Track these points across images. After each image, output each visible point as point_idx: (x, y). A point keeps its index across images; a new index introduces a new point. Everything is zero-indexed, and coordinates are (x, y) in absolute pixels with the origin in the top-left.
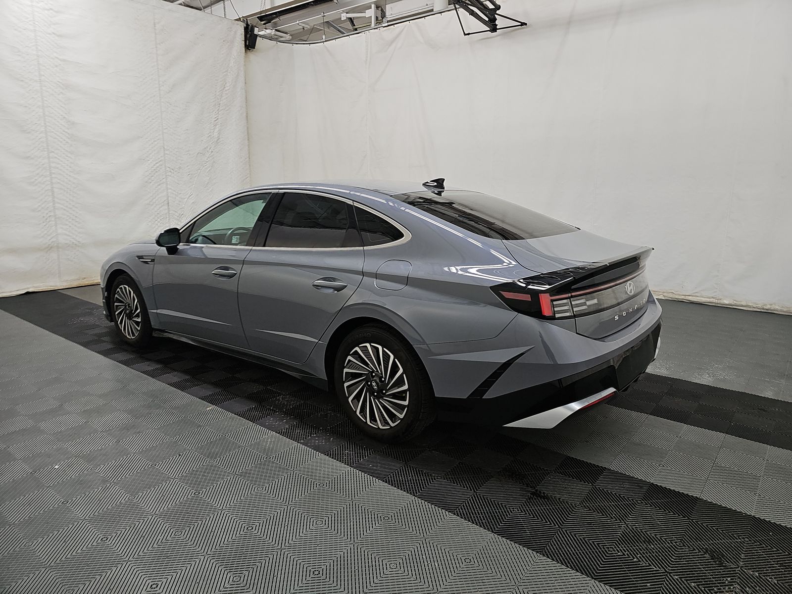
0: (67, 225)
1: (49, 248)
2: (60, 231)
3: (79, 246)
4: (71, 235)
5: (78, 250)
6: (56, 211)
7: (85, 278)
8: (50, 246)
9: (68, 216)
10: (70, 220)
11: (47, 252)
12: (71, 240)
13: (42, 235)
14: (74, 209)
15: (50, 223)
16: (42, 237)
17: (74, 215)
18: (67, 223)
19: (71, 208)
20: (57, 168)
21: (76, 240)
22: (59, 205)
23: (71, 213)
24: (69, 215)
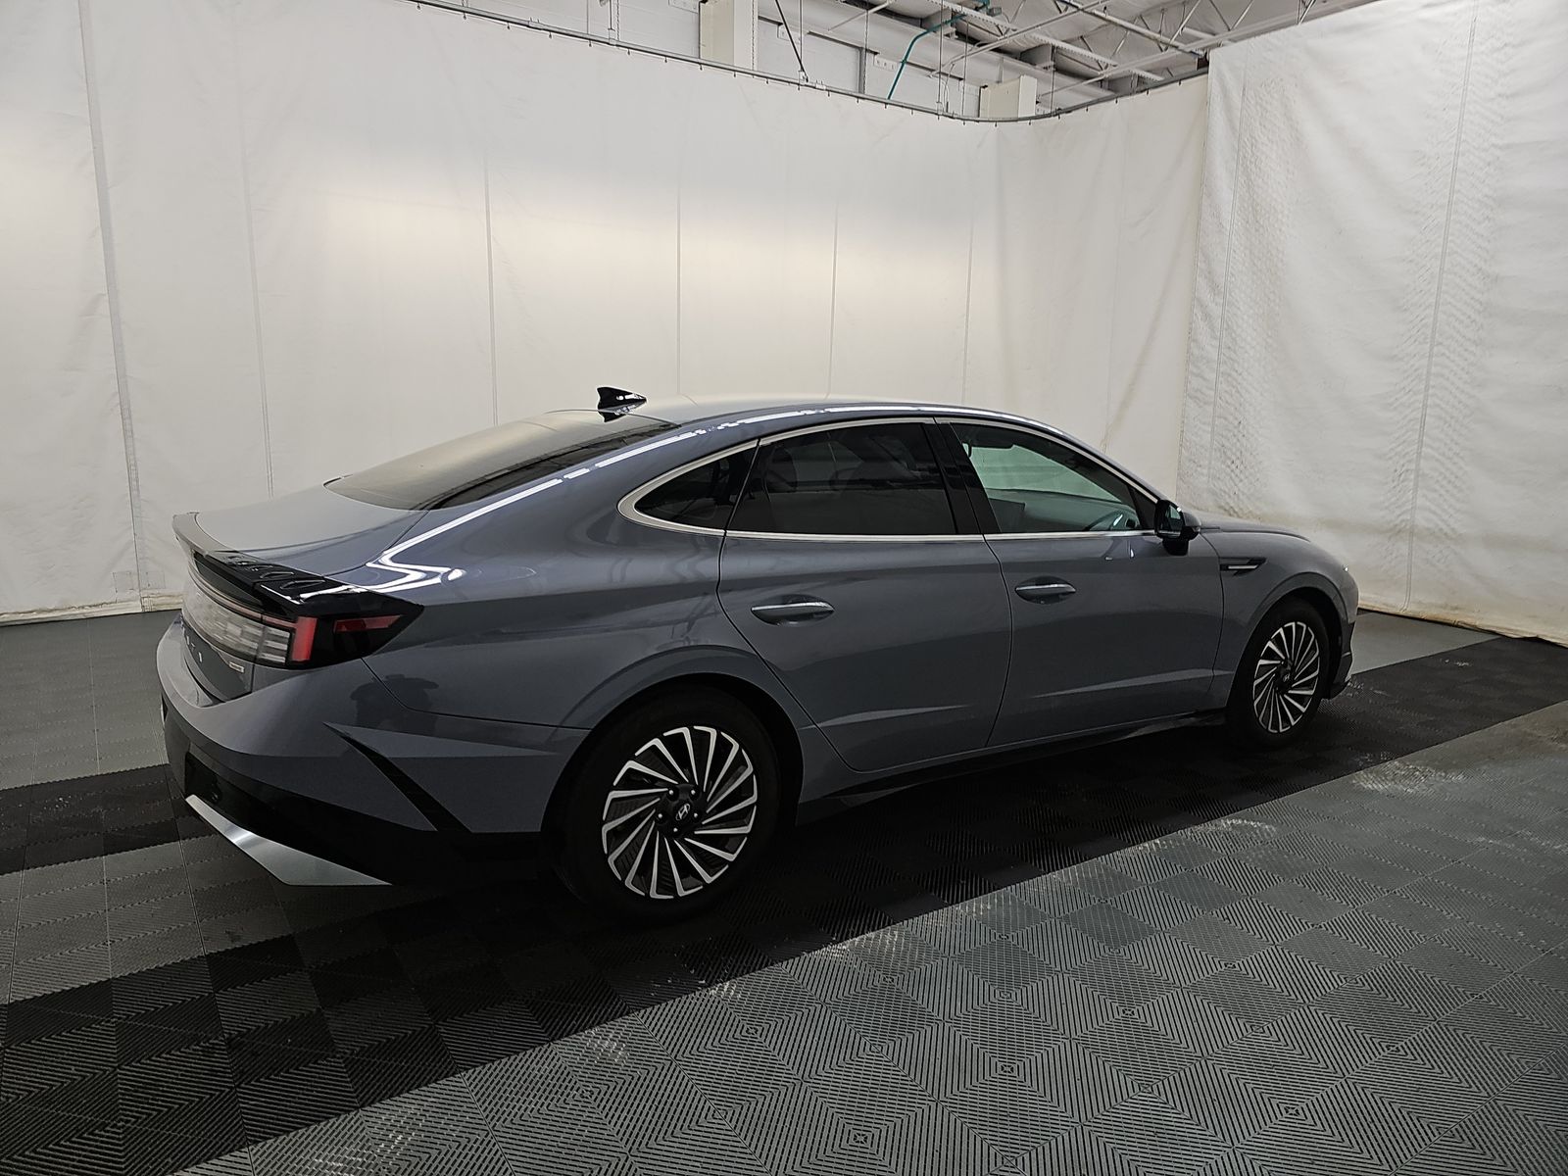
0: (1436, 491)
1: (1395, 532)
2: (1420, 501)
3: (1451, 539)
4: (1439, 512)
5: (1449, 547)
6: (1422, 461)
7: (1456, 608)
8: (1398, 528)
9: (1441, 473)
10: (1444, 483)
11: (1390, 538)
12: (1439, 522)
13: (1386, 504)
14: (1456, 459)
15: (1406, 483)
16: (1386, 508)
17: (1452, 473)
18: (1437, 487)
19: (1449, 458)
20: (1442, 376)
21: (1448, 526)
22: (1429, 450)
23: (1448, 469)
24: (1443, 470)
